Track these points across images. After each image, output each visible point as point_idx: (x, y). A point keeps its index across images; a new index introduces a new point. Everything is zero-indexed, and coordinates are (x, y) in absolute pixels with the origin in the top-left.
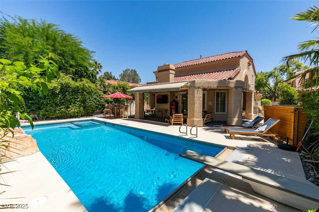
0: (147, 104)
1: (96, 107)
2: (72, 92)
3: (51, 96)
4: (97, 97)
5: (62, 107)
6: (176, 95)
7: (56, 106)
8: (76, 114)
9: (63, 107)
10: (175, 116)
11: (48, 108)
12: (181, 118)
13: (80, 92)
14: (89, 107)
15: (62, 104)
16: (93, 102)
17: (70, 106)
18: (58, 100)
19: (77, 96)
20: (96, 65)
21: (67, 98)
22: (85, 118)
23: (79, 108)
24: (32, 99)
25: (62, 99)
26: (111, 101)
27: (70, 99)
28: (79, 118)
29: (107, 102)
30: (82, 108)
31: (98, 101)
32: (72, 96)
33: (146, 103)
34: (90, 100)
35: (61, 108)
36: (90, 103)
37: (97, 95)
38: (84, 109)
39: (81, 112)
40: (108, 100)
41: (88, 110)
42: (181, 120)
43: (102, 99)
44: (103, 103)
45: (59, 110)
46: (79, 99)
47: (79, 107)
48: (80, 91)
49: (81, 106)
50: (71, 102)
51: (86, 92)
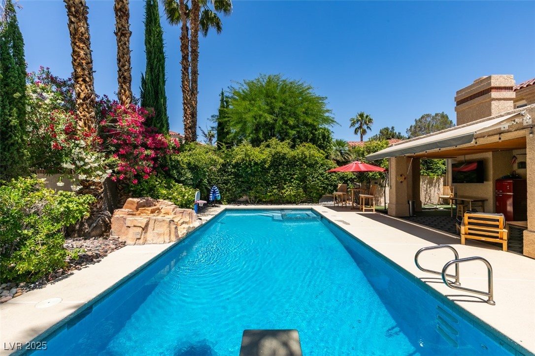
0: (445, 185)
1: (324, 188)
2: (287, 165)
3: (261, 172)
4: (325, 171)
5: (273, 187)
6: (520, 160)
7: (267, 186)
8: (293, 198)
9: (276, 187)
10: (469, 218)
11: (259, 188)
12: (497, 226)
13: (297, 165)
14: (312, 188)
15: (274, 183)
16: (318, 179)
17: (285, 186)
18: (269, 177)
19: (294, 171)
20: (362, 120)
21: (280, 174)
22: (306, 205)
23: (297, 190)
24: (241, 176)
25: (275, 176)
26: (351, 178)
27: (284, 175)
28: (297, 205)
29: (344, 180)
30: (301, 190)
31: (327, 178)
32: (286, 171)
33: (442, 183)
34: (313, 177)
35: (274, 189)
36: (313, 181)
37: (325, 169)
38: (304, 191)
39: (299, 195)
40: (346, 177)
41: (312, 194)
42: (498, 232)
43: (334, 174)
44: (336, 181)
45: (271, 192)
46: (296, 176)
47: (297, 187)
48: (298, 163)
49: (300, 187)
50: (285, 180)
51: (307, 165)
